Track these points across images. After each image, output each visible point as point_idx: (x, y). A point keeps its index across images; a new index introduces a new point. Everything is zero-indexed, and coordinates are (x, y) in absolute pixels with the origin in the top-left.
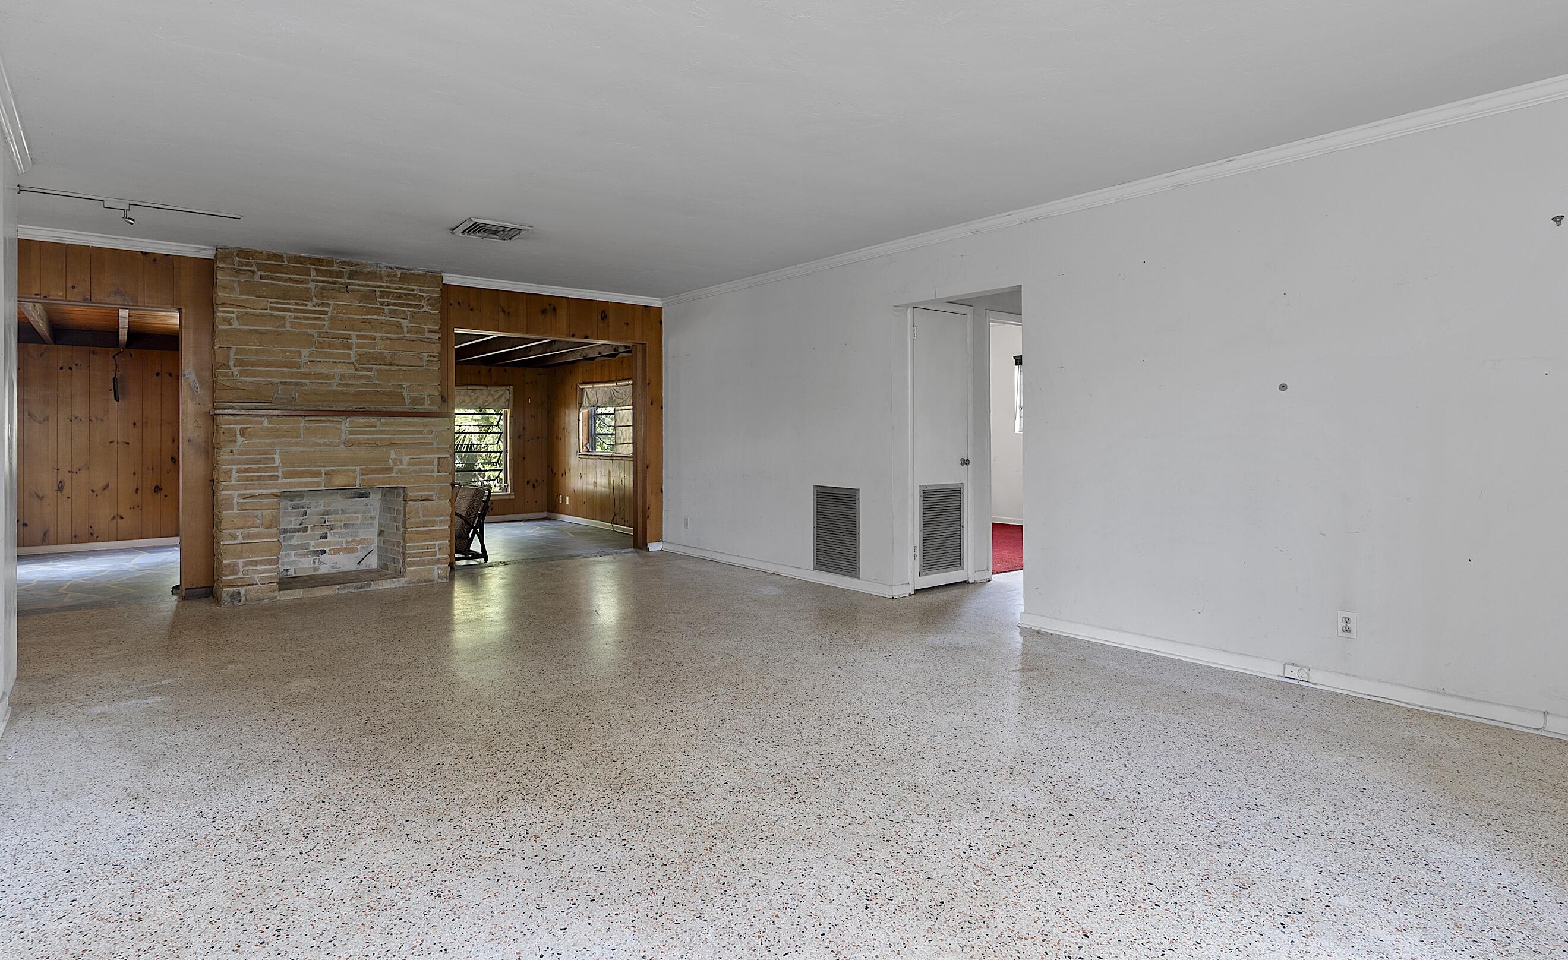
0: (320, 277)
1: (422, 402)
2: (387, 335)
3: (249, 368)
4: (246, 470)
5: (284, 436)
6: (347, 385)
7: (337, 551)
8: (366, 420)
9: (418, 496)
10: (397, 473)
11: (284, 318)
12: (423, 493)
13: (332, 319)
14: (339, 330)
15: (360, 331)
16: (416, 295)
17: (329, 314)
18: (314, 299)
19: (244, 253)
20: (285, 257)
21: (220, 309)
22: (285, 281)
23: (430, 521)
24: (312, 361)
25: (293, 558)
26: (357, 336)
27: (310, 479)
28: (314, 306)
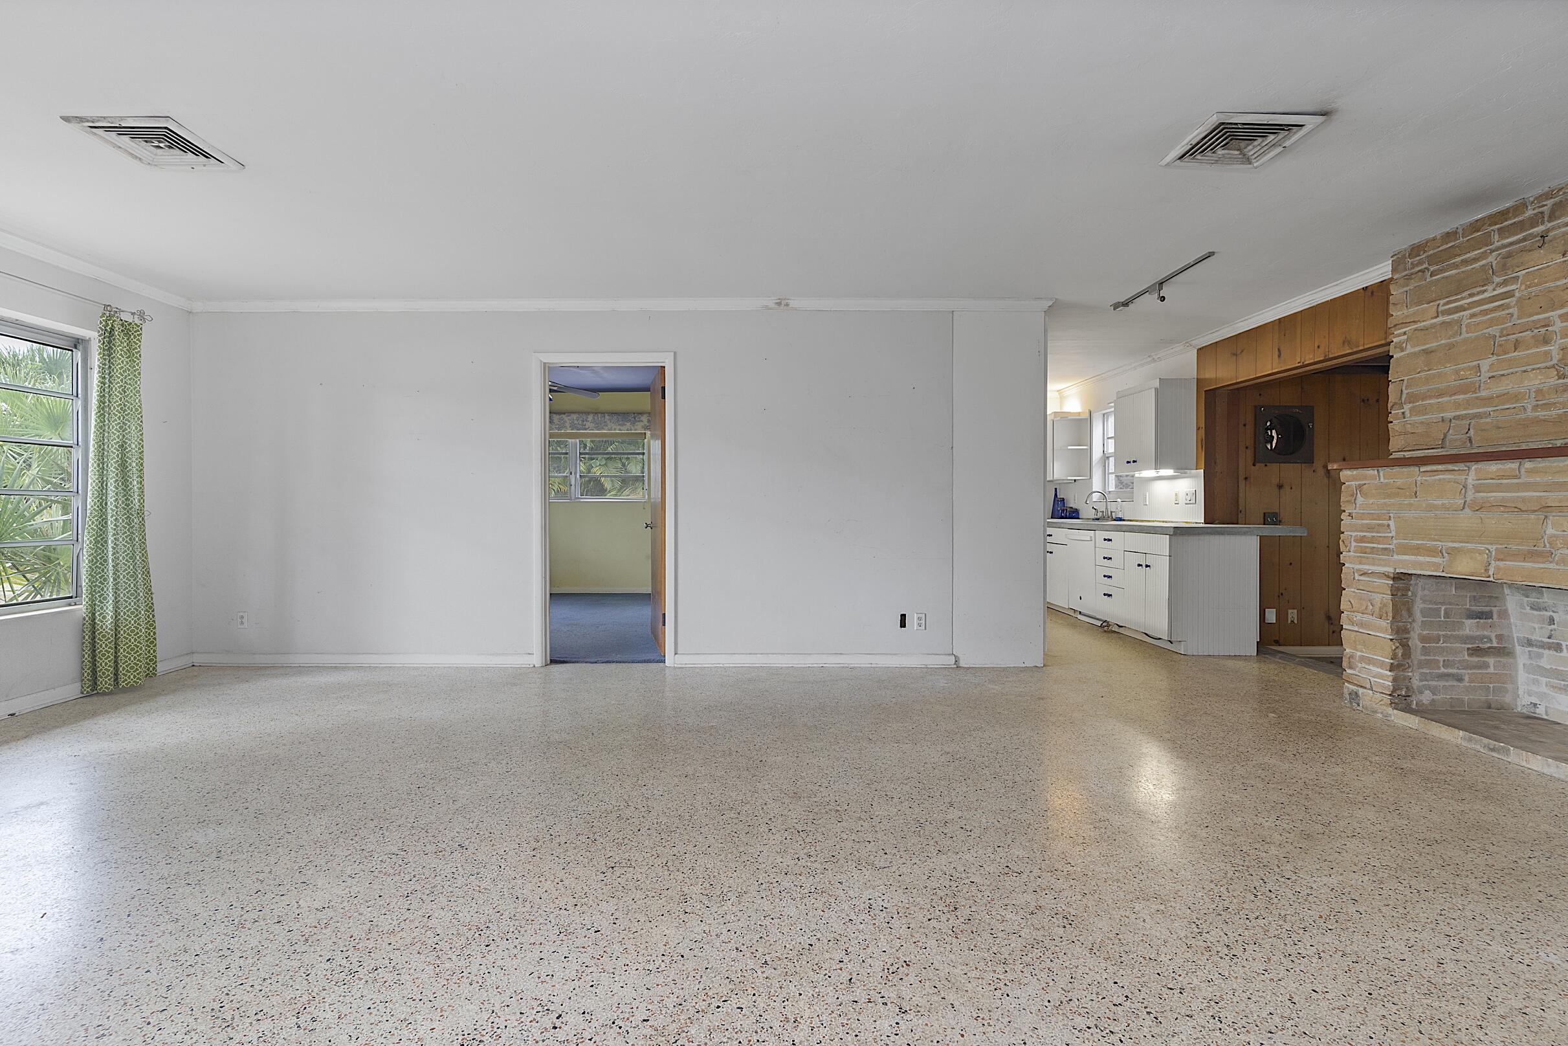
3: (1422, 402)
4: (1363, 540)
5: (1397, 495)
8: (1500, 466)
11: (1459, 322)
13: (1521, 300)
14: (1532, 315)
17: (1517, 294)
18: (1497, 279)
19: (1417, 249)
21: (1394, 333)
22: (1460, 266)
24: (1493, 377)
26: (1560, 316)
27: (1428, 559)
28: (1494, 290)
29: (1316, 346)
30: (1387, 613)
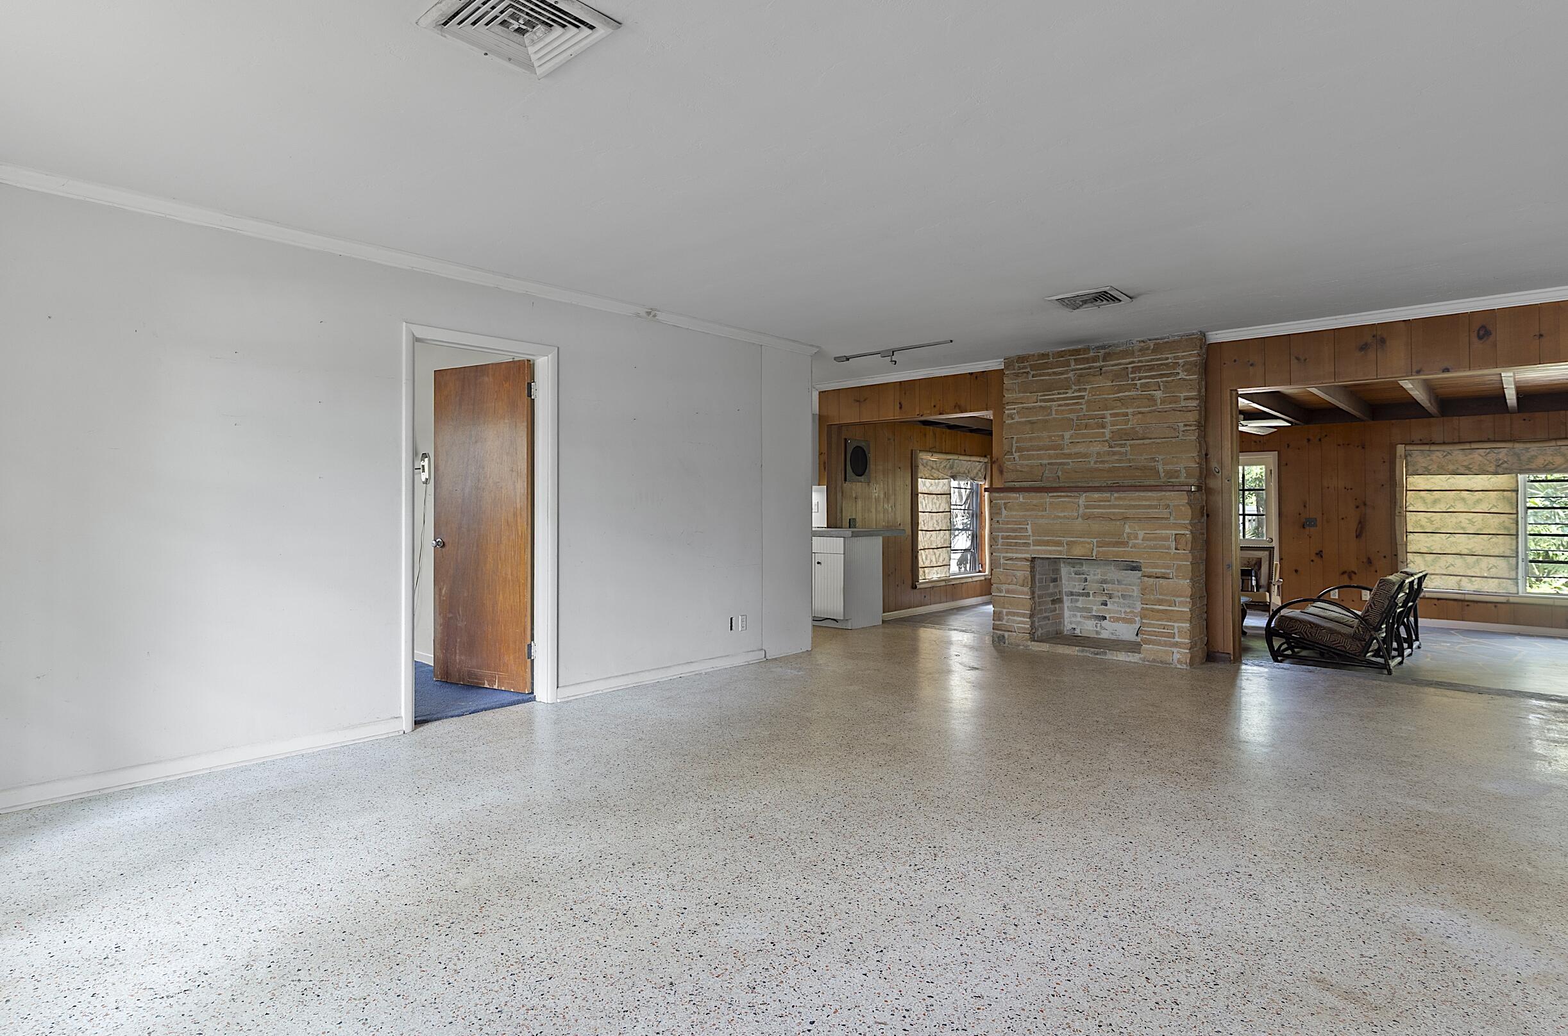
0: (1079, 365)
1: (1176, 474)
2: (1139, 409)
3: (1026, 453)
4: (1008, 537)
5: (1033, 510)
6: (1102, 462)
7: (1117, 620)
8: (1100, 495)
9: (1152, 572)
10: (1131, 548)
11: (1050, 407)
12: (1159, 570)
13: (1088, 402)
14: (1094, 411)
15: (1113, 409)
16: (1170, 363)
17: (1086, 397)
18: (1074, 387)
19: (1021, 359)
20: (1050, 354)
21: (1007, 407)
22: (1050, 375)
23: (1166, 600)
24: (1073, 442)
25: (1078, 619)
26: (1111, 414)
27: (1054, 548)
28: (1073, 393)
29: (932, 405)
30: (1027, 583)
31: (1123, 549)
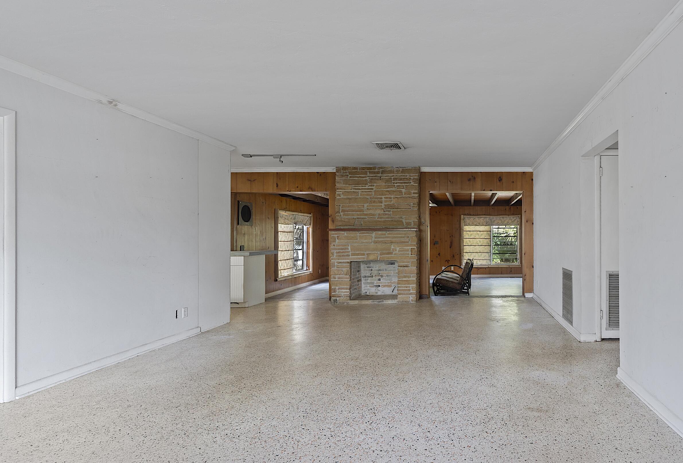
0: (371, 174)
1: (410, 224)
2: (396, 196)
3: (346, 213)
4: (339, 253)
5: (351, 239)
6: (381, 218)
7: (384, 286)
8: (381, 232)
9: (402, 265)
10: (394, 255)
11: (358, 192)
12: (405, 264)
13: (375, 191)
14: (378, 195)
15: (385, 195)
16: (408, 178)
17: (374, 189)
18: (369, 184)
19: (345, 168)
20: (358, 168)
21: (337, 191)
22: (358, 178)
23: (407, 276)
24: (368, 209)
25: (368, 288)
26: (384, 197)
27: (361, 257)
28: (368, 187)
30: (348, 273)
31: (391, 256)
